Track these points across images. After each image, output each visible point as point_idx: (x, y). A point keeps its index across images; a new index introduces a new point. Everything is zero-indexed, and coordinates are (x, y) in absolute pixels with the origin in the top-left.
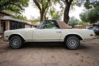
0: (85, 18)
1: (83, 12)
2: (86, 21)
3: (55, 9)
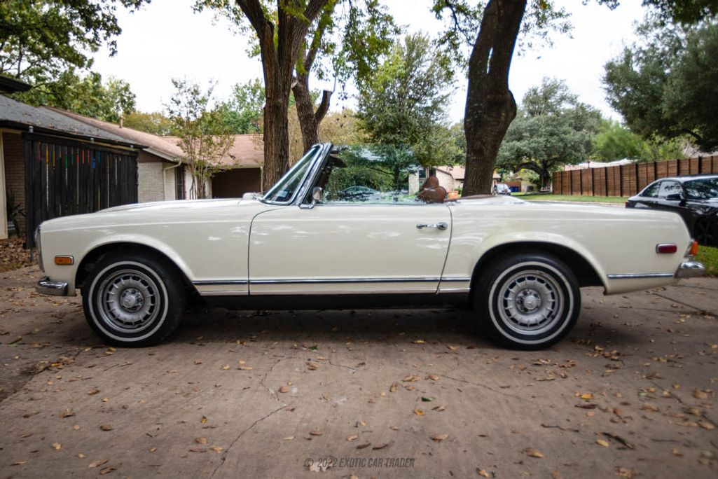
0: (655, 98)
1: (643, 43)
2: (668, 128)
3: (391, 24)
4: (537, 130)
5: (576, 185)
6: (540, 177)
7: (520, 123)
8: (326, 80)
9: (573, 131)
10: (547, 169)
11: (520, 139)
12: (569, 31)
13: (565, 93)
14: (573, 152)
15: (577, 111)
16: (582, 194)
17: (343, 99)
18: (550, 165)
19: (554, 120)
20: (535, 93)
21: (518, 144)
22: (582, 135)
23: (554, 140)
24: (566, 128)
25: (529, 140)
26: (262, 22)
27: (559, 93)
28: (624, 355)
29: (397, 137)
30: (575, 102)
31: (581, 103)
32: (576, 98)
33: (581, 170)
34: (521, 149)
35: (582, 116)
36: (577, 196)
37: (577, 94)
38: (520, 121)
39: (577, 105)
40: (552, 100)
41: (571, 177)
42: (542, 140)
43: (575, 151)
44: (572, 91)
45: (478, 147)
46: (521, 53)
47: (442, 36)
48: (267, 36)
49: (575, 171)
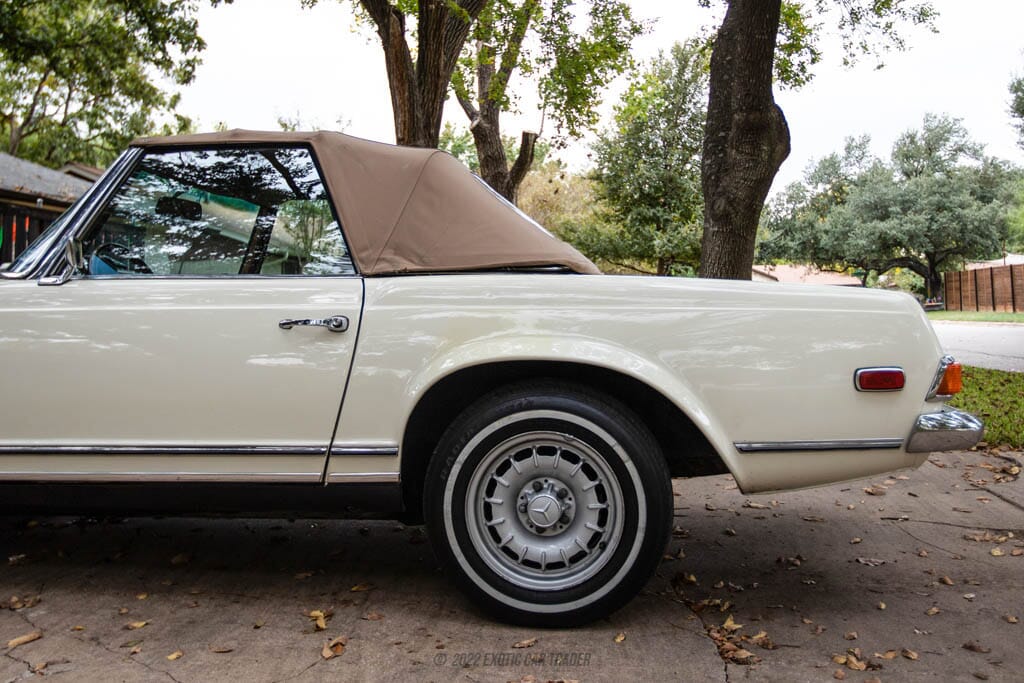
3: (627, 17)
4: (914, 202)
5: (985, 294)
6: (926, 282)
7: (885, 190)
8: (515, 112)
9: (976, 204)
10: (937, 269)
11: (884, 217)
12: (930, 19)
13: (964, 140)
14: (978, 238)
15: (985, 171)
16: (994, 309)
17: (559, 148)
18: (940, 261)
19: (943, 185)
20: (912, 142)
21: (882, 226)
22: (993, 209)
23: (943, 218)
24: (966, 197)
25: (901, 219)
26: (383, 11)
27: (954, 140)
28: (774, 648)
29: (659, 211)
30: (981, 155)
31: (991, 157)
32: (982, 148)
33: (991, 268)
34: (886, 233)
35: (994, 178)
36: (986, 312)
37: (983, 143)
38: (886, 186)
39: (985, 161)
40: (942, 153)
41: (976, 280)
42: (922, 218)
43: (981, 236)
44: (974, 138)
45: (721, 208)
46: (850, 59)
47: (708, 35)
48: (394, 35)
49: (982, 270)
